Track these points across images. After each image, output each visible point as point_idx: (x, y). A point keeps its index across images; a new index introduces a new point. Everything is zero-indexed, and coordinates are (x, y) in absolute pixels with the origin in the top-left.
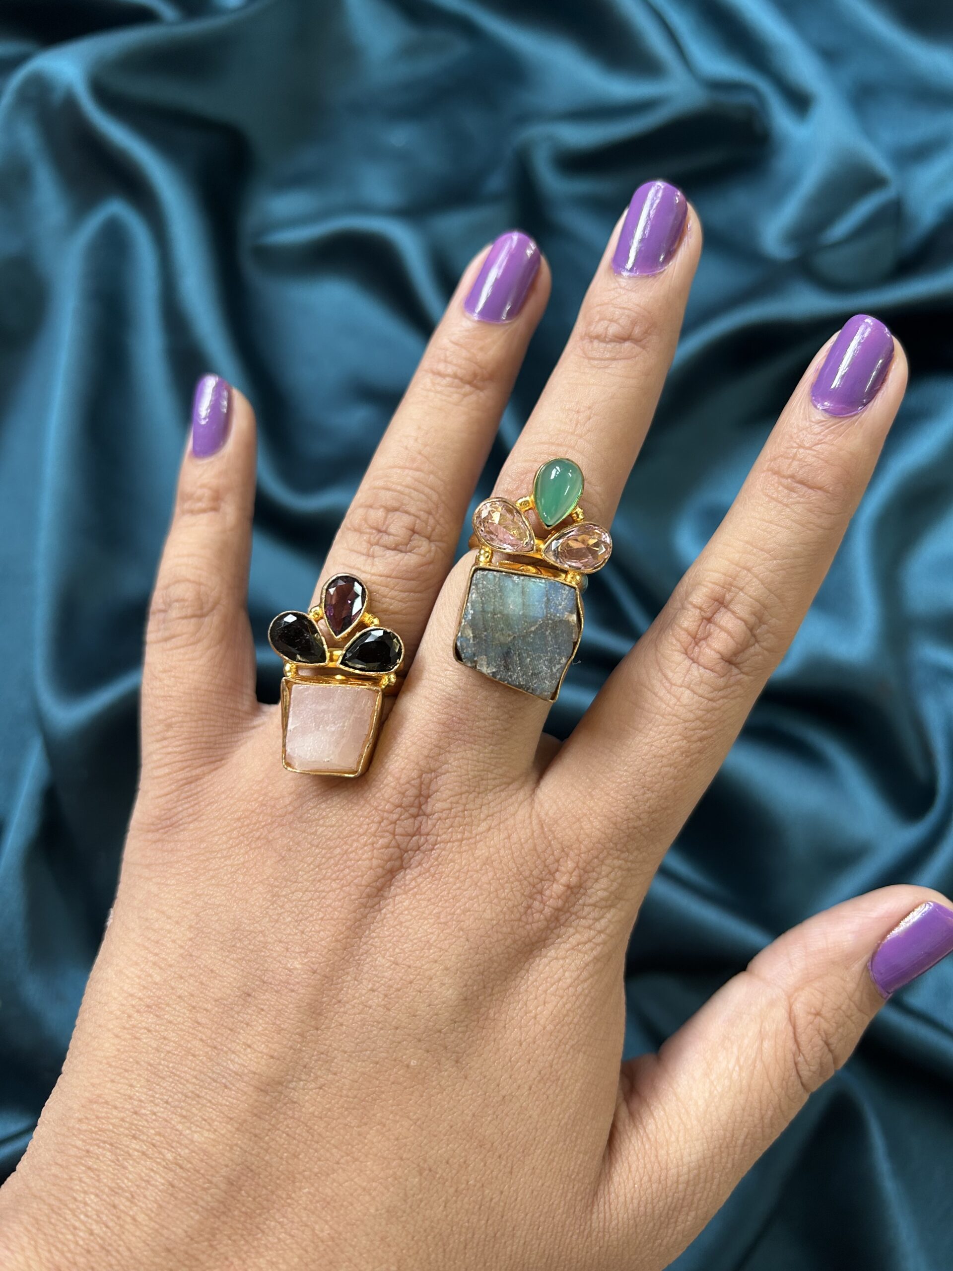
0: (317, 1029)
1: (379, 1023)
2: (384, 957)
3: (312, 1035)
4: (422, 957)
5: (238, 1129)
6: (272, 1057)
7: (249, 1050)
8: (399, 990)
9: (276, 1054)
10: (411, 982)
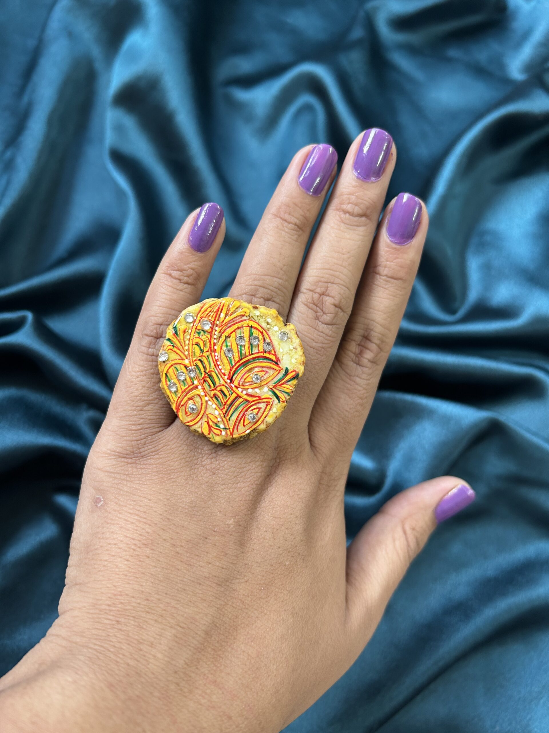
0: (243, 553)
1: (271, 546)
2: (268, 516)
3: (241, 556)
4: (286, 513)
5: (209, 606)
6: (223, 568)
7: (210, 566)
8: (277, 530)
9: (225, 567)
10: (283, 525)
